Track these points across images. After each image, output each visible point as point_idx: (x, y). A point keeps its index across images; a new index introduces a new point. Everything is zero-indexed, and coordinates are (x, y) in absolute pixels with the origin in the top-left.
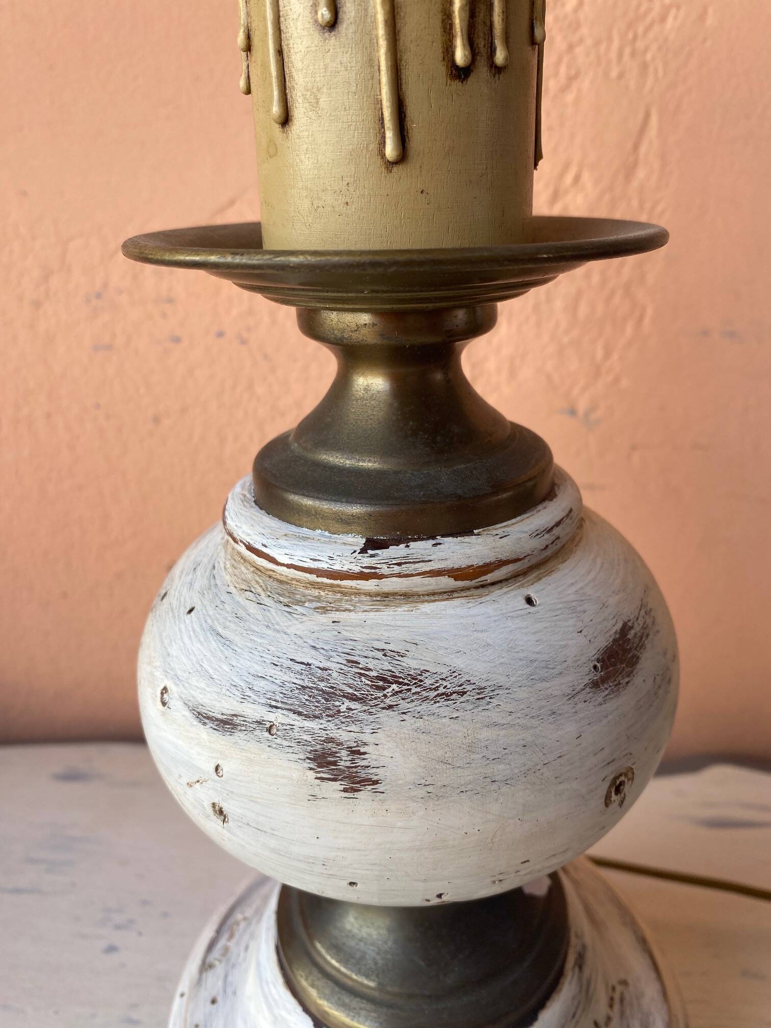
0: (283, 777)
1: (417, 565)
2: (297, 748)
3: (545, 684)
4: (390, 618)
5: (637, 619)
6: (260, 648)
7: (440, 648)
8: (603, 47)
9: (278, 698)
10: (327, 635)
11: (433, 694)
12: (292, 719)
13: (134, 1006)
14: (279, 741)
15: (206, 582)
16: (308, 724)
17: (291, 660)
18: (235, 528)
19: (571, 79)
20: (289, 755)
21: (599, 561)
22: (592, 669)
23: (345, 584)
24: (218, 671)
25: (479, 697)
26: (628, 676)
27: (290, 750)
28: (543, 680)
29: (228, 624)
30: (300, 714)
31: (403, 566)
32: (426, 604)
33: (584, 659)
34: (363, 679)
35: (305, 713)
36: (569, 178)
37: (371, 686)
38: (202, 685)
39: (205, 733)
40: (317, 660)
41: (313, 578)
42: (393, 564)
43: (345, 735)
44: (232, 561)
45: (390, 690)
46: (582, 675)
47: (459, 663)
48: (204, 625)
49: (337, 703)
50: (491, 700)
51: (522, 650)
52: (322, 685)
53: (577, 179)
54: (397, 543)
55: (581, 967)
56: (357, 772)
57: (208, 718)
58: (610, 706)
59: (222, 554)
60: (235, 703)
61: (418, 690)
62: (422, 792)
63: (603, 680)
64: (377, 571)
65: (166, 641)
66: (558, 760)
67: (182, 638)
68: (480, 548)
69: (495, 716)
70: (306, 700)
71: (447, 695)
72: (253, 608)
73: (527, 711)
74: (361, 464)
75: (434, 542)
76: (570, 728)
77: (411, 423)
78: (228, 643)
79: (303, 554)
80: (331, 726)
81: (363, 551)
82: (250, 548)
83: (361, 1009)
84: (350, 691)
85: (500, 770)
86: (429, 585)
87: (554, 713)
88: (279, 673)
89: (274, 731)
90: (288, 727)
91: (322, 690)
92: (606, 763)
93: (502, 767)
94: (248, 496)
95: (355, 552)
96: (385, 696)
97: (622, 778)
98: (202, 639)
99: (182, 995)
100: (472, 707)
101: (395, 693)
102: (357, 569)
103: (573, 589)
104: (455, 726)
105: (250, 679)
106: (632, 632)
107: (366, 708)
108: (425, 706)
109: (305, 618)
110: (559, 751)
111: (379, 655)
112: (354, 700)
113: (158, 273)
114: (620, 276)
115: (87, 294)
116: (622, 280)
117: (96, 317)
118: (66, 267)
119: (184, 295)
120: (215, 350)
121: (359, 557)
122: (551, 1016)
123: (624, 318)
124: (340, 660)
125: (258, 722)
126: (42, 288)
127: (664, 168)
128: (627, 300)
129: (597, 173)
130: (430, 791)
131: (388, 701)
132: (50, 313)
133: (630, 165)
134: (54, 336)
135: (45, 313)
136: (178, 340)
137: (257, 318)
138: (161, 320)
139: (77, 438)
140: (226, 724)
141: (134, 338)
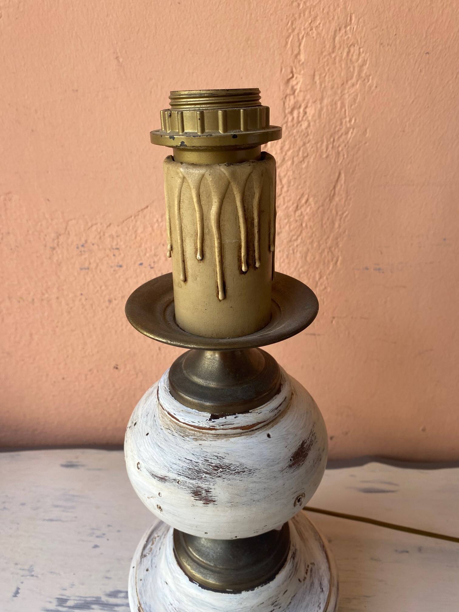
0: (183, 498)
1: (229, 426)
2: (188, 489)
4: (219, 444)
5: (308, 439)
6: (174, 453)
7: (236, 455)
8: (319, 145)
9: (181, 472)
10: (197, 450)
11: (234, 472)
12: (186, 479)
13: (108, 571)
14: (181, 486)
15: (152, 422)
16: (191, 481)
17: (185, 458)
18: (163, 404)
19: (304, 158)
20: (185, 491)
21: (296, 415)
22: (290, 460)
23: (204, 431)
24: (159, 460)
25: (249, 473)
26: (303, 461)
27: (185, 490)
28: (272, 466)
29: (162, 442)
30: (189, 478)
31: (224, 426)
32: (232, 438)
33: (287, 457)
34: (210, 466)
35: (190, 477)
36: (303, 201)
37: (213, 469)
38: (154, 464)
39: (155, 481)
40: (194, 459)
41: (192, 428)
42: (220, 425)
43: (204, 485)
44: (162, 414)
45: (219, 471)
46: (286, 463)
47: (243, 461)
48: (153, 441)
49: (201, 475)
50: (253, 474)
51: (265, 455)
52: (196, 468)
53: (307, 200)
54: (222, 416)
55: (294, 558)
56: (208, 498)
57: (156, 476)
58: (296, 473)
59: (157, 410)
60: (166, 472)
61: (229, 471)
62: (230, 504)
63: (293, 464)
64: (215, 427)
65: (138, 445)
66: (276, 493)
67: (144, 445)
68: (251, 418)
69: (254, 479)
70: (191, 473)
71: (239, 473)
72: (171, 437)
73: (266, 477)
74: (209, 385)
75: (234, 416)
76: (281, 482)
77: (227, 369)
78: (162, 450)
79: (189, 419)
80: (199, 482)
81: (210, 420)
82: (169, 413)
83: (207, 574)
84: (206, 471)
85: (256, 497)
86: (233, 432)
87: (275, 477)
88: (181, 463)
89: (180, 483)
90: (185, 482)
91: (196, 470)
92: (294, 493)
93: (257, 496)
94: (167, 388)
95: (207, 420)
96: (218, 473)
97: (301, 497)
98: (153, 447)
99: (133, 567)
100: (247, 476)
101: (221, 472)
102: (208, 427)
103: (285, 429)
104: (241, 483)
105: (171, 464)
106: (306, 444)
107: (211, 477)
108: (231, 476)
109: (189, 443)
110: (277, 490)
111: (216, 458)
112: (207, 474)
113: (112, 236)
114: (326, 243)
115: (77, 245)
116: (328, 245)
117: (81, 255)
118: (67, 233)
119: (123, 246)
120: (138, 271)
121: (209, 422)
122: (280, 577)
123: (328, 261)
124: (202, 459)
125: (174, 479)
126: (56, 241)
127: (347, 197)
128: (330, 254)
129: (316, 199)
130: (233, 504)
131: (218, 474)
132: (59, 252)
133: (332, 195)
134: (61, 263)
135: (57, 252)
136: (121, 266)
137: (158, 257)
138: (113, 257)
139: (71, 308)
140: (163, 479)
141: (100, 264)
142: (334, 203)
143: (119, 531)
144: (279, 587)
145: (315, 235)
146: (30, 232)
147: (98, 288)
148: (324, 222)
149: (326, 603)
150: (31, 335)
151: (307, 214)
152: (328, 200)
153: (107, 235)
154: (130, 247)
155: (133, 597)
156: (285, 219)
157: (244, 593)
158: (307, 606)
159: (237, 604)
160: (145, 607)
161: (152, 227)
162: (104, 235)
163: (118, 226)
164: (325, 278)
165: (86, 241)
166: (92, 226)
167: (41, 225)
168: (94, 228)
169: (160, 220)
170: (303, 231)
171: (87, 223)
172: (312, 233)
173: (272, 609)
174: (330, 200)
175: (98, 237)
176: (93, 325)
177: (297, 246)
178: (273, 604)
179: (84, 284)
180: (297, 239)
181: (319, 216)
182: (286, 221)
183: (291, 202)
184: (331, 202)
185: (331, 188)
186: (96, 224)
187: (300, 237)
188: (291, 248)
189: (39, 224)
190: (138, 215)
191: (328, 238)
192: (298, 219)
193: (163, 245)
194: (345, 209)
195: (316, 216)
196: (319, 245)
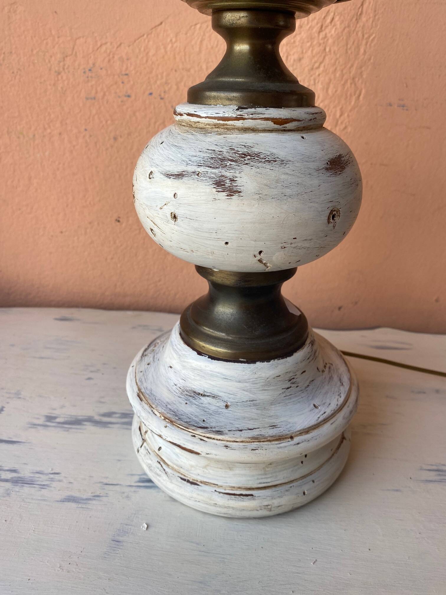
0: (203, 192)
1: (259, 115)
2: (209, 180)
3: (307, 163)
4: (247, 137)
5: (346, 156)
6: (193, 147)
7: (267, 146)
9: (202, 162)
10: (221, 141)
11: (263, 160)
12: (208, 169)
14: (202, 178)
15: (167, 134)
16: (214, 171)
17: (207, 149)
18: (182, 110)
20: (206, 183)
22: (326, 163)
23: (229, 123)
24: (176, 157)
25: (281, 163)
26: (341, 172)
27: (206, 181)
28: (307, 162)
29: (180, 142)
30: (211, 167)
31: (254, 115)
32: (262, 133)
33: (323, 159)
34: (236, 154)
35: (213, 167)
36: (329, 20)
37: (239, 157)
38: (169, 164)
39: (170, 182)
40: (217, 149)
41: (216, 121)
42: (250, 114)
43: (228, 174)
45: (247, 158)
46: (322, 164)
47: (274, 151)
48: (169, 145)
49: (226, 163)
50: (286, 165)
51: (299, 151)
52: (220, 157)
53: (333, 19)
54: (251, 108)
55: (312, 345)
56: (232, 188)
57: (172, 175)
58: (332, 179)
60: (184, 167)
61: (258, 158)
62: (257, 197)
63: (331, 169)
64: (243, 116)
66: (311, 192)
67: (159, 152)
68: (285, 112)
69: (287, 171)
70: (213, 162)
71: (269, 161)
72: (190, 136)
73: (299, 171)
74: (237, 80)
75: (266, 109)
76: (316, 182)
77: (258, 65)
78: (180, 147)
79: (212, 111)
80: (223, 171)
82: (189, 115)
83: (219, 343)
84: (231, 158)
85: (288, 191)
86: (263, 125)
87: (310, 174)
88: (203, 154)
89: (200, 175)
90: (206, 172)
92: (329, 201)
93: (288, 190)
95: (234, 110)
96: (245, 160)
97: (335, 212)
98: (168, 149)
99: (133, 367)
100: (278, 166)
101: (249, 159)
102: (234, 116)
104: (271, 172)
105: (190, 157)
106: (343, 159)
107: (237, 164)
108: (260, 164)
109: (212, 137)
110: (311, 189)
111: (243, 147)
112: (232, 161)
113: (121, 59)
114: (350, 73)
115: (84, 69)
116: (351, 75)
117: (88, 81)
118: (74, 53)
119: (133, 72)
120: (147, 102)
121: (236, 111)
122: (298, 355)
123: (351, 95)
124: (227, 148)
125: (193, 172)
126: (62, 64)
127: (375, 16)
128: (353, 86)
129: (342, 18)
130: (261, 197)
131: (246, 162)
132: (64, 78)
133: (359, 14)
134: (66, 91)
135: (62, 78)
136: (129, 96)
137: (169, 86)
138: (121, 85)
139: (74, 146)
140: (180, 176)
141: (107, 94)
142: (361, 24)
143: (115, 368)
144: (297, 363)
145: (339, 63)
146: (35, 52)
147: (104, 122)
148: (349, 46)
149: (347, 394)
150: (30, 178)
151: (332, 35)
152: (354, 19)
153: (116, 57)
154: (141, 73)
155: (132, 386)
156: (308, 42)
157: (258, 364)
158: (326, 393)
159: (251, 373)
160: (146, 391)
161: (165, 48)
162: (113, 57)
163: (129, 46)
164: (346, 115)
165: (94, 64)
166: (101, 46)
167: (47, 44)
168: (104, 48)
169: (174, 40)
170: (327, 58)
171: (96, 42)
172: (337, 59)
173: (289, 386)
174: (357, 19)
175: (107, 59)
176: (96, 168)
177: (319, 75)
178: (290, 380)
179: (89, 118)
180: (318, 67)
181: (345, 38)
182: (309, 44)
183: (316, 21)
184: (357, 22)
185: (359, 5)
186: (106, 43)
187: (323, 65)
188: (312, 78)
189: (45, 42)
190: (151, 33)
191: (352, 66)
192: (321, 42)
193: (176, 71)
194: (372, 31)
195: (341, 38)
196: (342, 75)
